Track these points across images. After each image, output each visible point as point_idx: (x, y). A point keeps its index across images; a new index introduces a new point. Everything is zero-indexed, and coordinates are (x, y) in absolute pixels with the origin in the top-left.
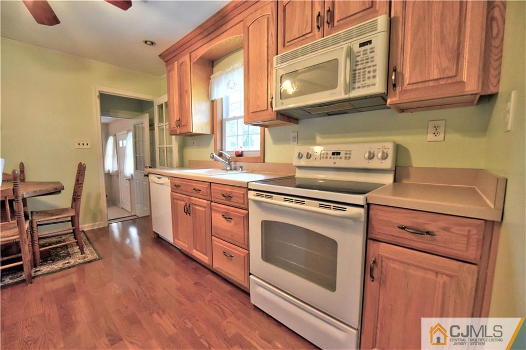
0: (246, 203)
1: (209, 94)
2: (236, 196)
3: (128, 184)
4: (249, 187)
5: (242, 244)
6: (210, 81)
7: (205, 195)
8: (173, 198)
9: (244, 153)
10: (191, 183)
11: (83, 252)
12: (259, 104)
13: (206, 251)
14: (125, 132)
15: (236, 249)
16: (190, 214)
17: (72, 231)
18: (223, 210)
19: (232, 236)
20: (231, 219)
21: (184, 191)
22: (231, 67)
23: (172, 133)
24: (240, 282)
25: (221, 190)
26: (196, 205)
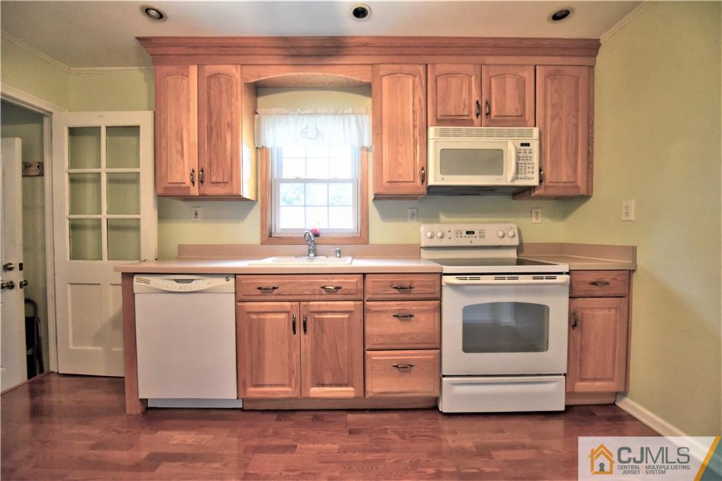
0: (437, 290)
2: (420, 286)
4: (443, 272)
5: (431, 343)
6: (257, 116)
7: (350, 294)
8: (239, 312)
12: (401, 172)
13: (348, 378)
15: (418, 354)
16: (305, 331)
18: (395, 308)
19: (413, 338)
20: (411, 316)
21: (289, 295)
23: (173, 193)
24: (426, 394)
25: (391, 282)
26: (324, 312)
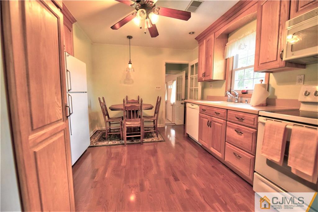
0: (255, 124)
1: (224, 55)
2: (247, 119)
3: (171, 108)
4: (259, 114)
5: (250, 151)
6: (226, 46)
7: (222, 117)
8: (200, 117)
9: (248, 92)
10: (212, 108)
11: (157, 137)
13: (220, 149)
14: (172, 81)
15: (244, 153)
16: (211, 126)
17: (153, 126)
18: (236, 127)
19: (242, 144)
20: (242, 133)
21: (208, 113)
22: (243, 35)
23: (200, 80)
24: (246, 175)
25: (235, 115)
26: (215, 122)
